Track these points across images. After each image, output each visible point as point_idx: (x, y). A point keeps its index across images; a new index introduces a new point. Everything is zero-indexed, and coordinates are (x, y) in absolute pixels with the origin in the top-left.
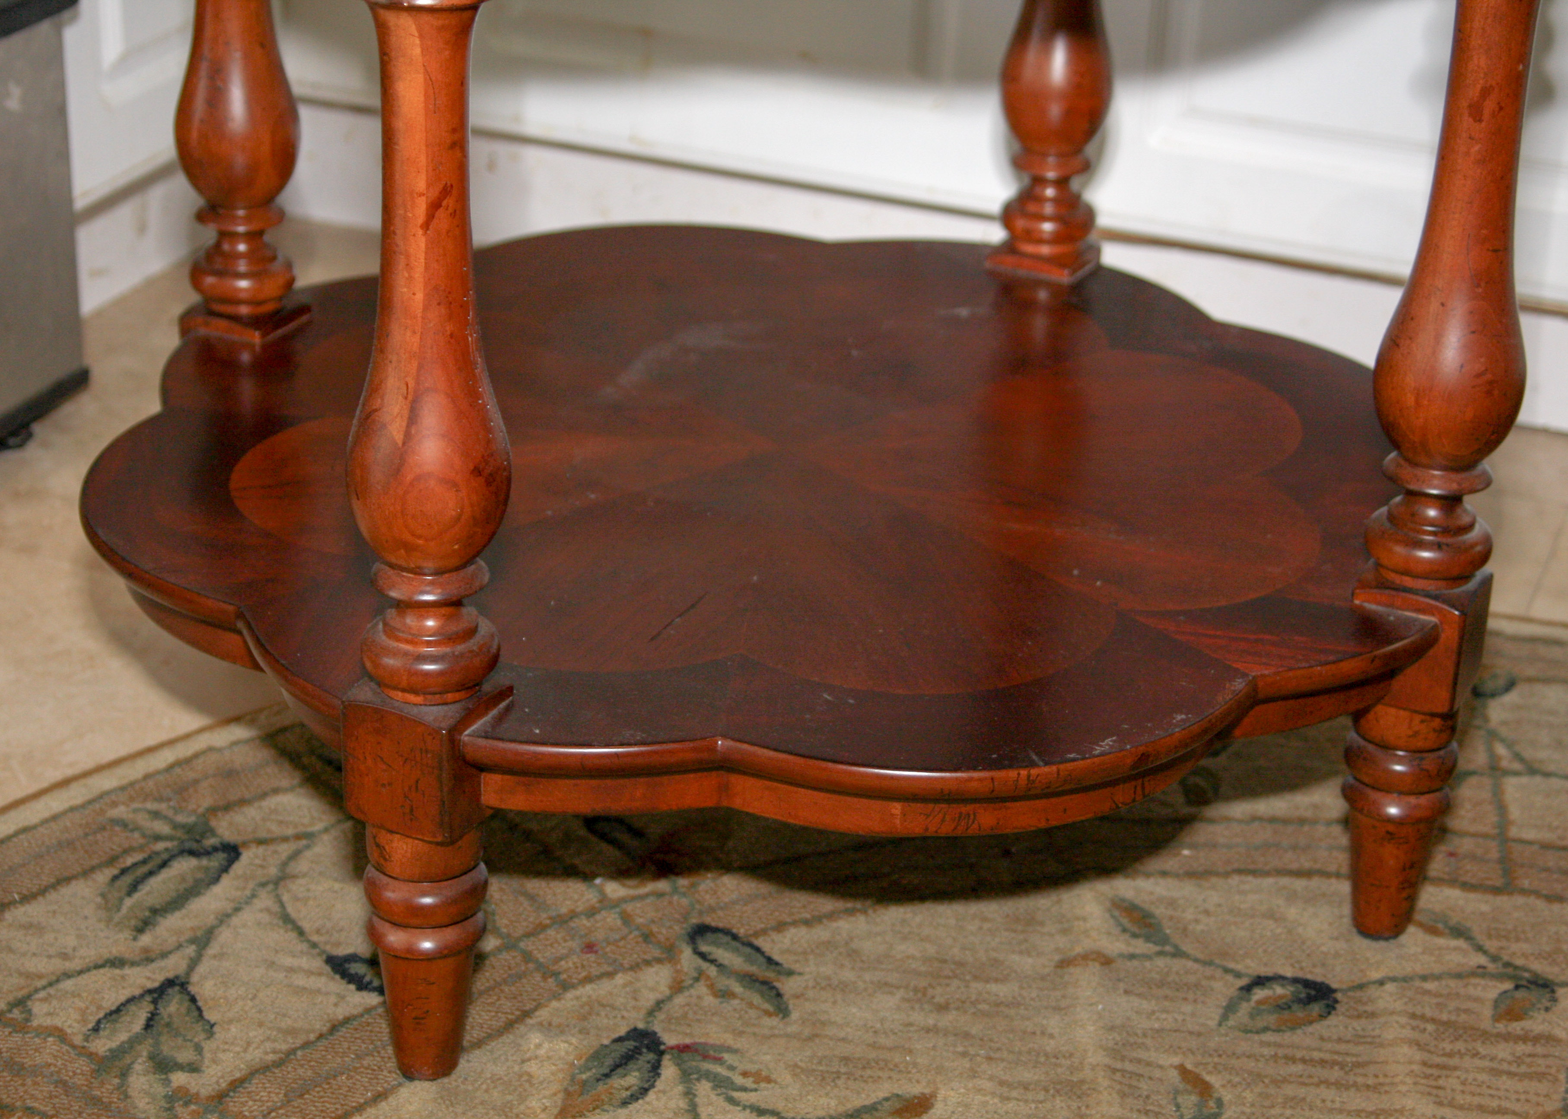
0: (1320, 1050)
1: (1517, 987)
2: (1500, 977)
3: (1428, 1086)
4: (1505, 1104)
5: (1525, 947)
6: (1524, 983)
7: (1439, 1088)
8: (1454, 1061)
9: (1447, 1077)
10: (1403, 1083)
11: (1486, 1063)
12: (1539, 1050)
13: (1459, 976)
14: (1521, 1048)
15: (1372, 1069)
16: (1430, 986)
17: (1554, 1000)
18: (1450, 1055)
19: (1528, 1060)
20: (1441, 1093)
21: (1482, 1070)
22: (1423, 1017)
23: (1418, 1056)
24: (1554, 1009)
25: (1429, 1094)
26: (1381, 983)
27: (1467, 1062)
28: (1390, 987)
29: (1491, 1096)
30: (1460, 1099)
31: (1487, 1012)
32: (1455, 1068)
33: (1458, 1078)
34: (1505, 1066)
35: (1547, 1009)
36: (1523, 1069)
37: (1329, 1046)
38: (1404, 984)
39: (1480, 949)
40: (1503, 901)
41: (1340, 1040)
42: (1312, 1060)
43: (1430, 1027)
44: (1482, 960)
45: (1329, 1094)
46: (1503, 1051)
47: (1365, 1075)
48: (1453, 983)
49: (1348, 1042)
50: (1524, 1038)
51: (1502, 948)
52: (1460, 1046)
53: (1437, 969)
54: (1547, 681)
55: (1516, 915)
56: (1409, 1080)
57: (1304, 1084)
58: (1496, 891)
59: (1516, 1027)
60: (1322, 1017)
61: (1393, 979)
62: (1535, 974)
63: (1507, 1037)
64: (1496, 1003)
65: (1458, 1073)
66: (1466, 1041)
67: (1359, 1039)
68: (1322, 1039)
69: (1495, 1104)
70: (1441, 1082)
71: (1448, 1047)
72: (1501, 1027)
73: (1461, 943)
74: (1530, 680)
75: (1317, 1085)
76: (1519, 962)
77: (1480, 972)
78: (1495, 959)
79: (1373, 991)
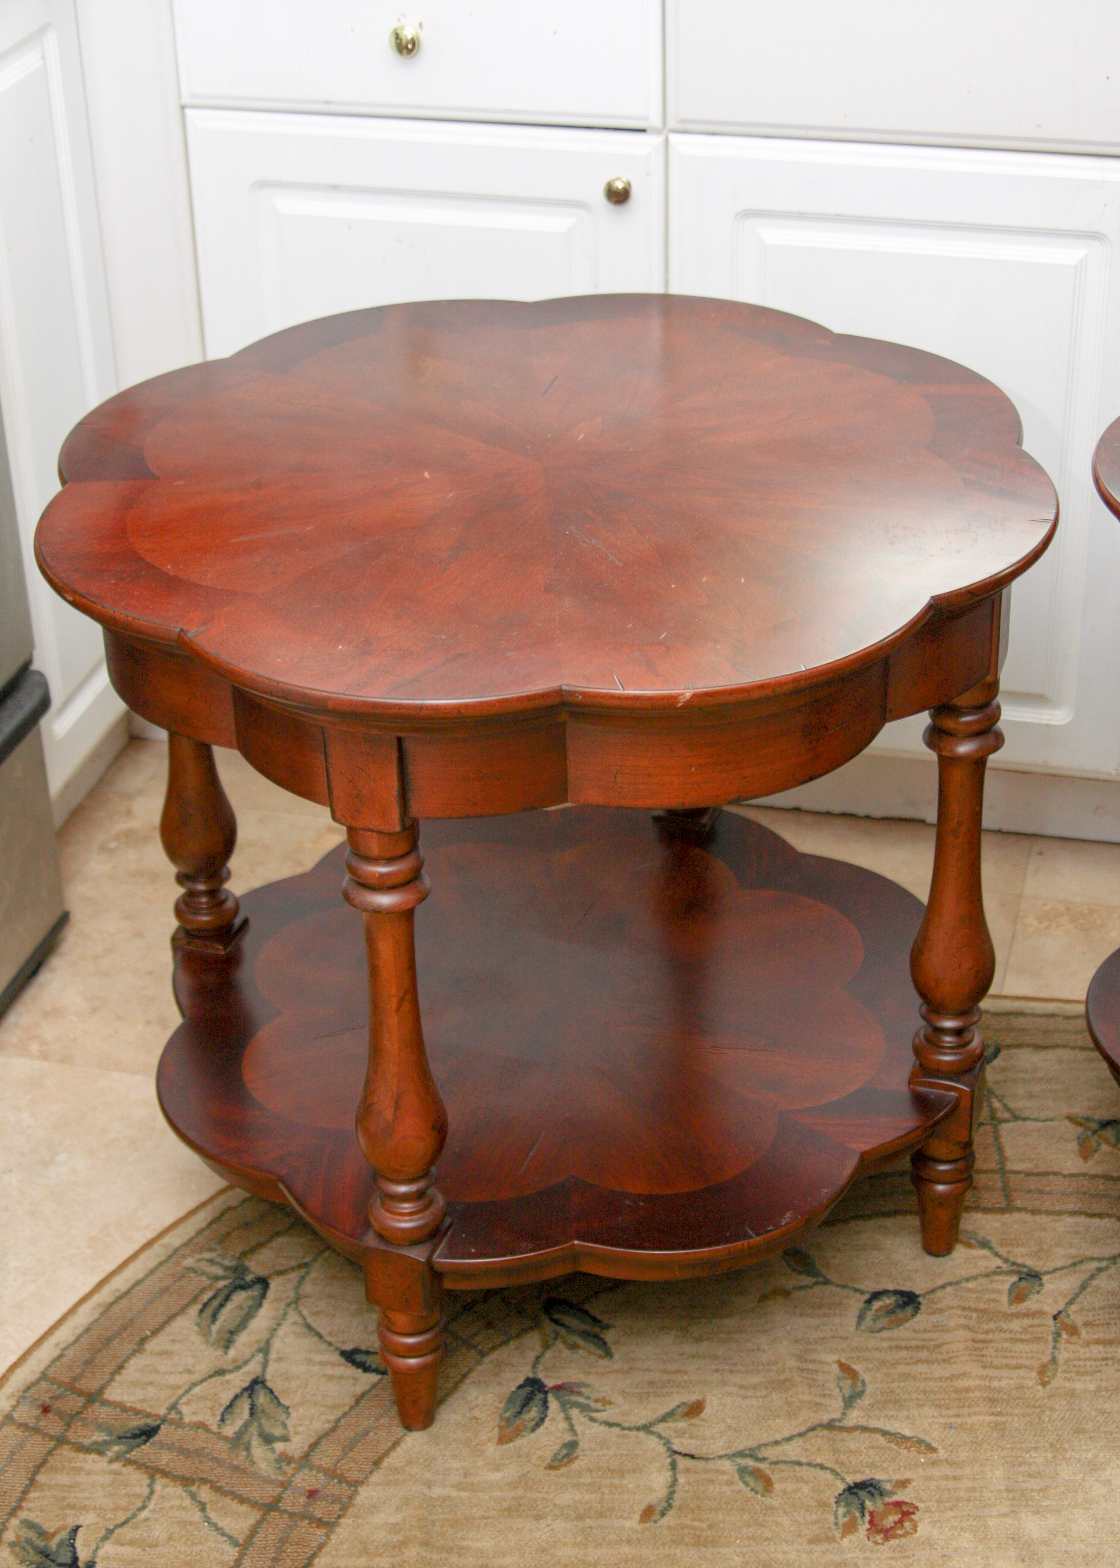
0: (914, 1339)
1: (1020, 1279)
2: (1010, 1273)
3: (977, 1356)
4: (1021, 1361)
5: (1021, 1250)
6: (1024, 1276)
7: (983, 1356)
8: (990, 1336)
9: (987, 1348)
10: (963, 1355)
11: (1008, 1335)
12: (1036, 1321)
13: (987, 1275)
14: (1026, 1322)
15: (945, 1348)
16: (971, 1285)
17: (1041, 1285)
18: (987, 1332)
19: (1030, 1329)
20: (984, 1359)
21: (1006, 1340)
22: (969, 1309)
23: (970, 1335)
24: (1042, 1291)
25: (978, 1361)
26: (943, 1287)
27: (998, 1336)
28: (949, 1289)
29: (1012, 1357)
30: (996, 1362)
31: (1004, 1299)
32: (991, 1341)
33: (993, 1347)
34: (1018, 1336)
35: (1038, 1292)
36: (1028, 1336)
37: (919, 1336)
38: (957, 1287)
39: (997, 1254)
40: (1007, 1217)
41: (925, 1331)
42: (910, 1347)
43: (975, 1315)
44: (998, 1262)
45: (922, 1368)
46: (1016, 1325)
47: (941, 1353)
48: (983, 1281)
49: (930, 1331)
50: (1026, 1315)
51: (1009, 1252)
52: (992, 1325)
53: (974, 1272)
54: (1019, 1046)
55: (1016, 1226)
56: (967, 1352)
57: (908, 1364)
58: (1003, 1211)
59: (1022, 1307)
60: (913, 1316)
61: (950, 1284)
62: (1030, 1269)
63: (1016, 1315)
64: (1010, 1291)
65: (992, 1345)
66: (995, 1321)
67: (936, 1328)
68: (915, 1331)
69: (1015, 1362)
70: (984, 1352)
71: (985, 1327)
72: (1014, 1309)
73: (985, 1252)
74: (1009, 1047)
75: (916, 1363)
76: (1020, 1261)
77: (998, 1271)
78: (1006, 1261)
79: (940, 1294)
